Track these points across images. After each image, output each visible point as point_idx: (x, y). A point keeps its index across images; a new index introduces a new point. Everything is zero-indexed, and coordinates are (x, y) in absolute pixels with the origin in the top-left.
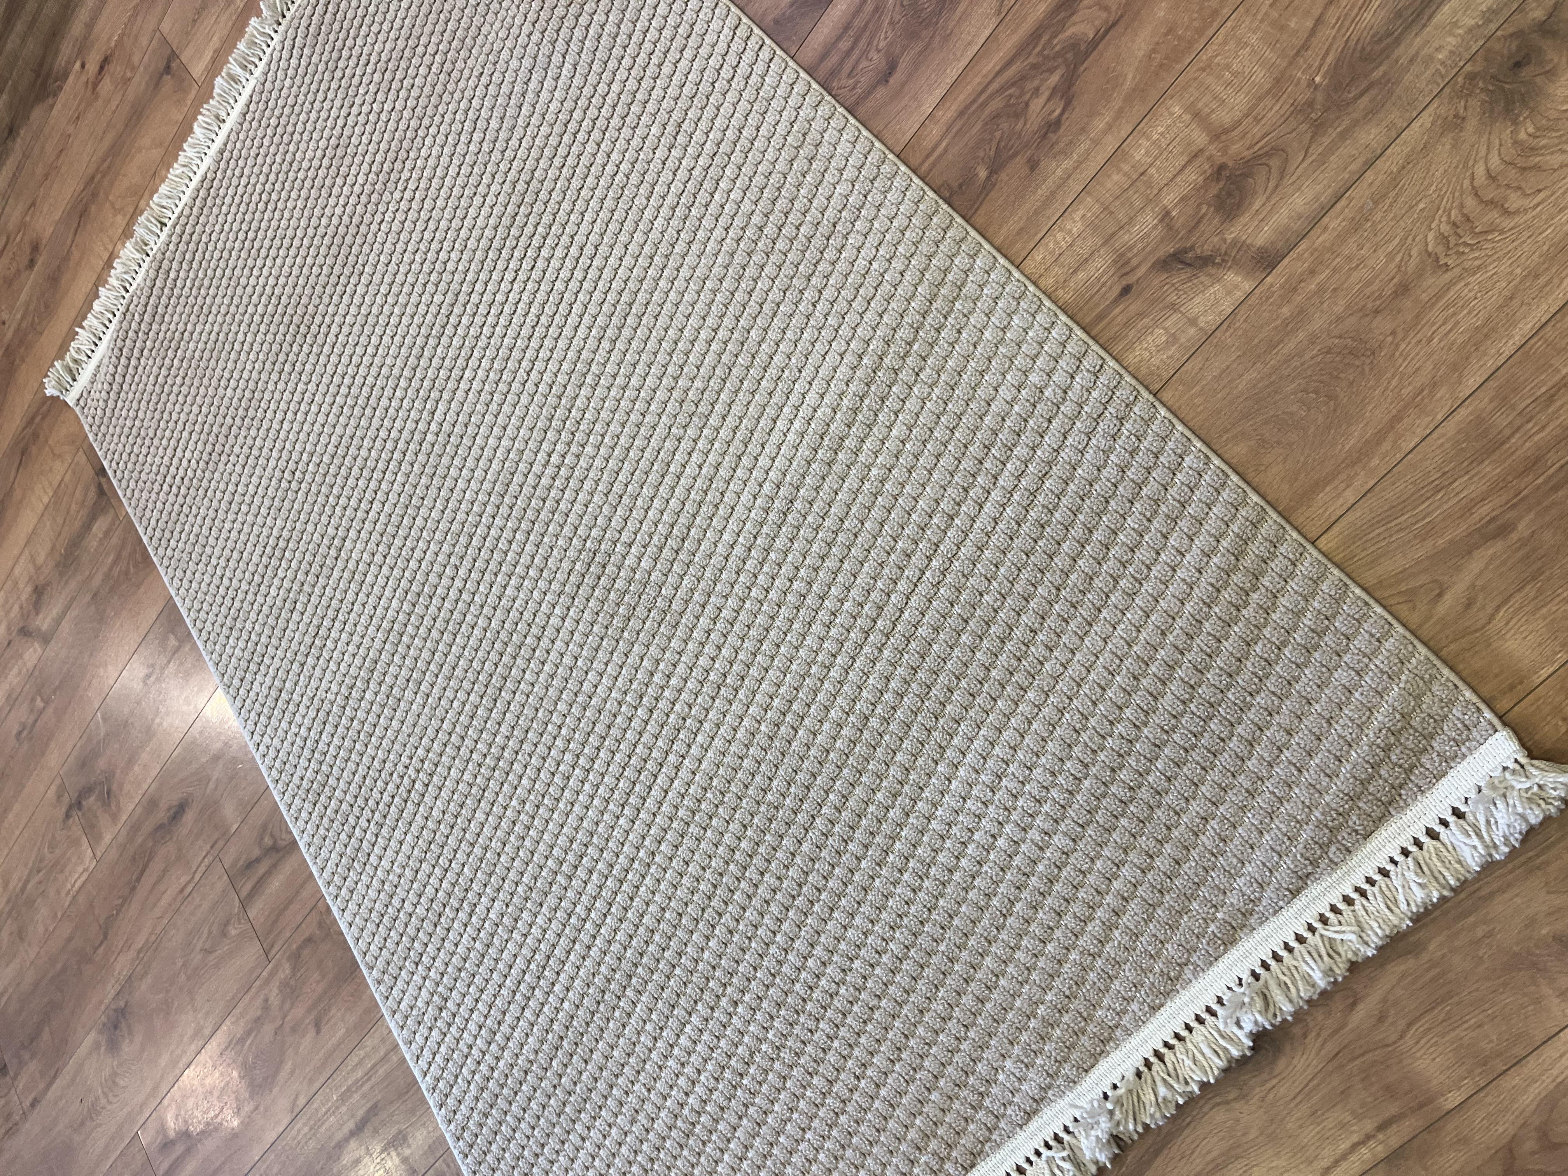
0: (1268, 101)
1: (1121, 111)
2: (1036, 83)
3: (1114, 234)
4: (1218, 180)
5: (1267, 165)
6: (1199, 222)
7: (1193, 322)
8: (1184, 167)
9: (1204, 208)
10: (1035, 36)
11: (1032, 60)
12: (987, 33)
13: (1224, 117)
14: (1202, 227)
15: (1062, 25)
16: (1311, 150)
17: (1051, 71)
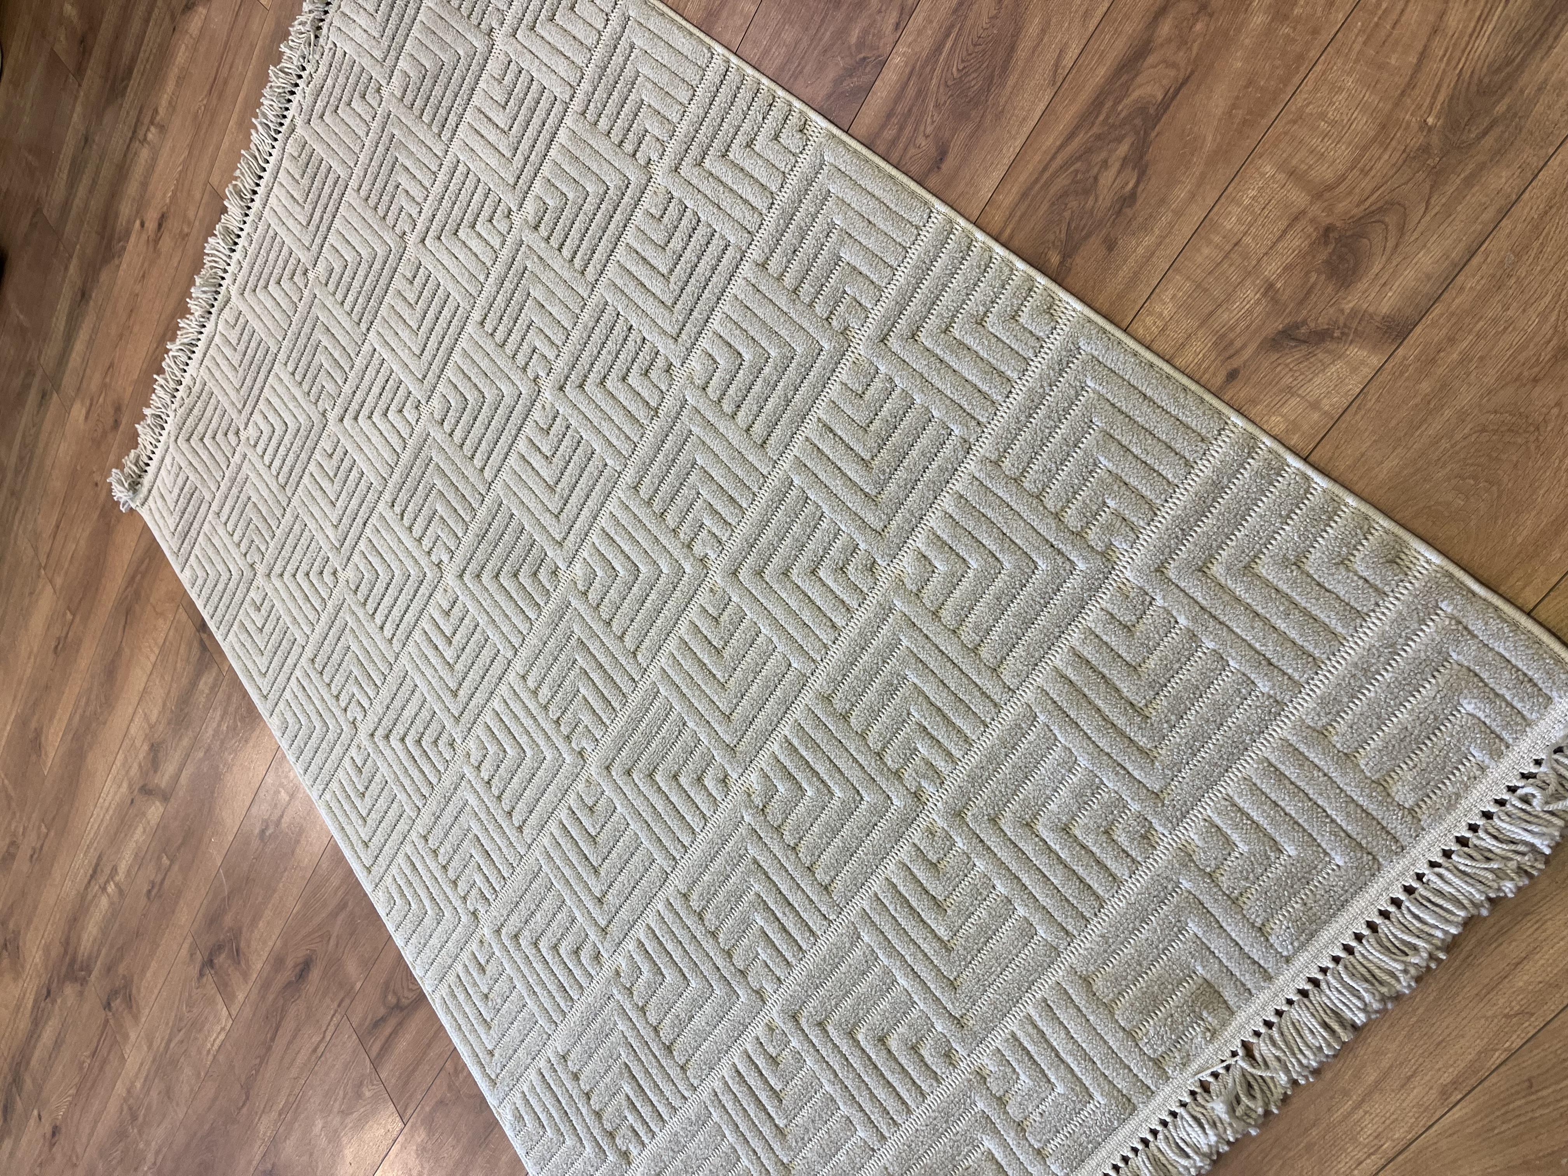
0: (1375, 150)
1: (1203, 176)
2: (1103, 155)
3: (1211, 314)
4: (1326, 244)
5: (1383, 222)
6: (1309, 292)
7: (1315, 405)
8: (1285, 232)
9: (1314, 277)
10: (1097, 103)
11: (1095, 130)
12: (1042, 106)
13: (1325, 173)
14: (1313, 298)
15: (1126, 89)
16: (1432, 201)
17: (1119, 140)
